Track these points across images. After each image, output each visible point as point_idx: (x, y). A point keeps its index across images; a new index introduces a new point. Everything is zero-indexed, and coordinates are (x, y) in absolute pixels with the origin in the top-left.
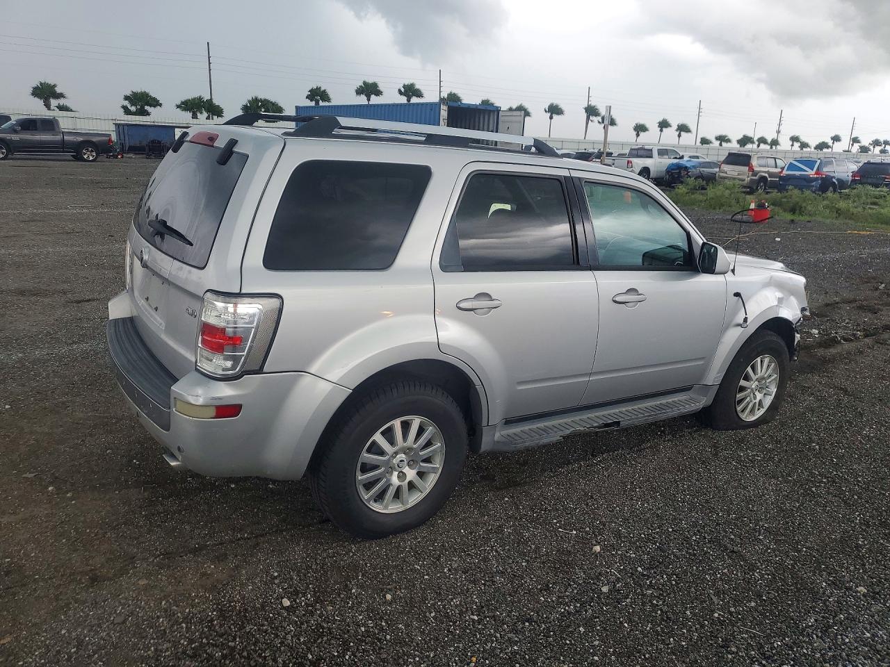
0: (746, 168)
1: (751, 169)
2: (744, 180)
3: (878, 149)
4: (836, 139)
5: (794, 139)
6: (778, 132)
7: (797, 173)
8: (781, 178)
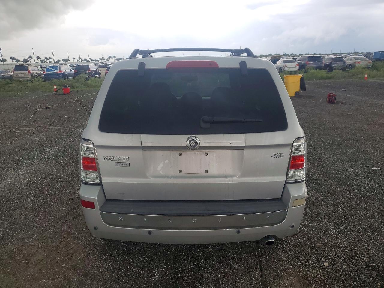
0: (27, 72)
1: (30, 72)
2: (28, 78)
3: (48, 61)
4: (30, 57)
5: (12, 58)
6: (2, 55)
7: (52, 72)
8: (44, 75)
